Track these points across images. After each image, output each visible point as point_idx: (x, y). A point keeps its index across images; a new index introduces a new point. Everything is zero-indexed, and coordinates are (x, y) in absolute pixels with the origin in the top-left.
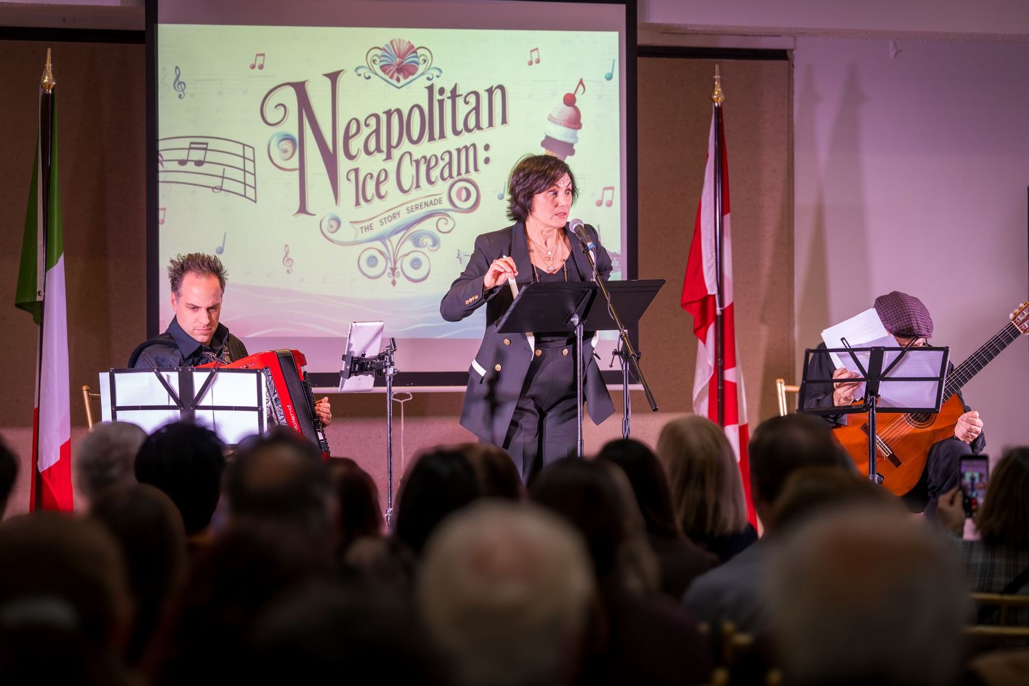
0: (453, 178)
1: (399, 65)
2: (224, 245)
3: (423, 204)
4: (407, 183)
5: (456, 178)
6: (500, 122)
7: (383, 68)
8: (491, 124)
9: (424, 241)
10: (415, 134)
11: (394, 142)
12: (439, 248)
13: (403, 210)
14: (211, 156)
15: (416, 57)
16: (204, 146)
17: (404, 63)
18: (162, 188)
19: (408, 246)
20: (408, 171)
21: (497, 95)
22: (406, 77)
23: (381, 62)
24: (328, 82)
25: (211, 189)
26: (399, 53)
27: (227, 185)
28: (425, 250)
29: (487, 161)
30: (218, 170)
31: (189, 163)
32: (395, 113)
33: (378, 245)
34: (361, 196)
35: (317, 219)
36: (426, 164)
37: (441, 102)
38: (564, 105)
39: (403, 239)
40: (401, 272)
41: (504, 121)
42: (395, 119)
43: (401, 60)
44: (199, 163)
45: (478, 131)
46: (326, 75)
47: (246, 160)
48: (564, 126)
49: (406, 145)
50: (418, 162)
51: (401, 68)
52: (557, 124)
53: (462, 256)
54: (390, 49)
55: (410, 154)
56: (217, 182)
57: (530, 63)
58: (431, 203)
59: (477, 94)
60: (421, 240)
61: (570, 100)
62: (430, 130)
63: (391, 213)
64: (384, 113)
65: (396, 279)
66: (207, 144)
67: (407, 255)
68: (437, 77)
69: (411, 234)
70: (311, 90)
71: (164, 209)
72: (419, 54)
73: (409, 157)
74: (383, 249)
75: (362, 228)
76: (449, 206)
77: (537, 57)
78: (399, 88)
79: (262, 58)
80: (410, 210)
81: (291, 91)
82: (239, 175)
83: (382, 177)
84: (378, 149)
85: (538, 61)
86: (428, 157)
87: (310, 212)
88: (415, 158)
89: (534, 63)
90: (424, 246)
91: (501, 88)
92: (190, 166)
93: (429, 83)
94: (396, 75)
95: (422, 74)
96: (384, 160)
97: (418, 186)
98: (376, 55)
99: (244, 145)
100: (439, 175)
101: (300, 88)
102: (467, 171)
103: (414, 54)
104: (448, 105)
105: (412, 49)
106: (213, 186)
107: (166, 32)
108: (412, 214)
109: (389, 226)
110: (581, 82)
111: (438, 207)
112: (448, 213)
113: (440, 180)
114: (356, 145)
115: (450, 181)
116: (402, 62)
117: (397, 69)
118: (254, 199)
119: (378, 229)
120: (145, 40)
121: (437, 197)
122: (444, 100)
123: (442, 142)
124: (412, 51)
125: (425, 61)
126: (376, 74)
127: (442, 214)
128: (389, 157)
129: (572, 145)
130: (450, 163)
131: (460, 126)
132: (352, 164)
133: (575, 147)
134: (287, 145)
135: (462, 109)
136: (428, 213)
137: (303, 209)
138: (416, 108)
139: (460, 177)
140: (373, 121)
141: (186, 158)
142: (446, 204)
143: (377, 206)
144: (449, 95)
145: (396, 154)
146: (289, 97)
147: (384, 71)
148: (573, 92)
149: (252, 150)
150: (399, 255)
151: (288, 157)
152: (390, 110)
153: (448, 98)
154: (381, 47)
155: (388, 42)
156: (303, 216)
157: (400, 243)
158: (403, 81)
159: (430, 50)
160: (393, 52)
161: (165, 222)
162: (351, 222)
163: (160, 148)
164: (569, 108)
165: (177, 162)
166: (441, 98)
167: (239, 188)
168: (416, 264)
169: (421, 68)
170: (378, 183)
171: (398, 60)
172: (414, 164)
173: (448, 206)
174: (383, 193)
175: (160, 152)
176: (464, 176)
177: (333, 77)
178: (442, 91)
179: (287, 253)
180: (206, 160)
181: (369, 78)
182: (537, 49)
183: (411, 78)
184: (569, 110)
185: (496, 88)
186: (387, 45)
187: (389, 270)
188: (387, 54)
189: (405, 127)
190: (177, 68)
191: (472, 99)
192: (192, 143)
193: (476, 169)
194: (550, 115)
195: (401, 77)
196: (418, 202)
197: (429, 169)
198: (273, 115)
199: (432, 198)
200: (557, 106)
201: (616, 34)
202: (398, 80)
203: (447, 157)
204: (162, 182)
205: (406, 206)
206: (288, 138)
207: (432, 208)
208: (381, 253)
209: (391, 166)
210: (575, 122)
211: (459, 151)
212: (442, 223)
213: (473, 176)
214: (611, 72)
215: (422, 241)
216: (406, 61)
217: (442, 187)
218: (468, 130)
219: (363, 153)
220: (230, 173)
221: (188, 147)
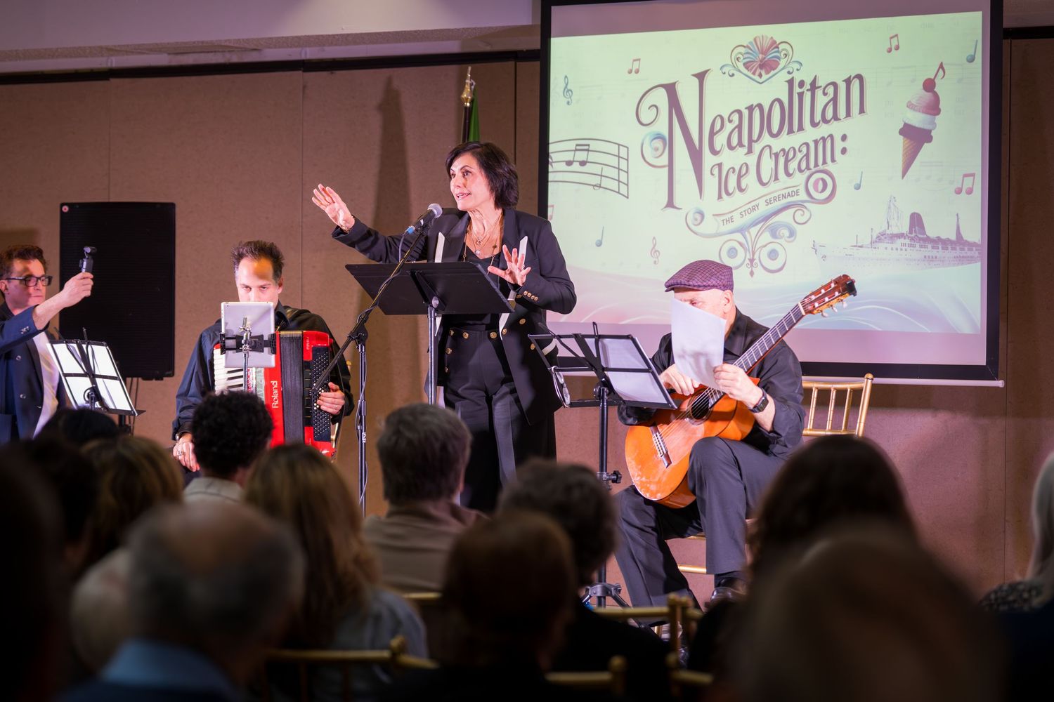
0: (811, 169)
1: (761, 61)
2: (602, 238)
3: (781, 196)
4: (766, 175)
5: (814, 170)
6: (858, 111)
7: (747, 65)
8: (848, 114)
9: (782, 232)
10: (775, 129)
11: (755, 136)
12: (795, 239)
13: (762, 202)
14: (593, 157)
15: (778, 52)
16: (587, 147)
18: (552, 187)
19: (766, 237)
20: (768, 164)
21: (855, 85)
22: (767, 73)
23: (744, 59)
24: (696, 81)
25: (592, 187)
26: (762, 49)
27: (606, 182)
28: (782, 241)
29: (844, 151)
30: (596, 169)
31: (574, 163)
32: (757, 108)
33: (739, 237)
34: (723, 190)
35: (683, 213)
36: (785, 157)
37: (801, 95)
38: (923, 91)
39: (760, 232)
40: (759, 264)
41: (862, 111)
42: (757, 113)
43: (764, 56)
44: (583, 163)
45: (835, 122)
46: (695, 75)
47: (620, 159)
48: (923, 112)
49: (766, 139)
50: (777, 155)
51: (763, 64)
52: (916, 111)
53: (817, 247)
54: (754, 47)
55: (770, 147)
56: (596, 180)
57: (890, 50)
58: (789, 195)
59: (835, 85)
60: (779, 230)
61: (929, 85)
62: (790, 123)
63: (750, 206)
64: (746, 108)
65: (755, 270)
66: (589, 145)
67: (765, 246)
68: (798, 70)
69: (769, 225)
70: (680, 90)
71: (553, 206)
72: (780, 49)
73: (768, 150)
74: (742, 240)
75: (723, 221)
77: (897, 43)
78: (761, 84)
79: (638, 62)
80: (768, 203)
81: (663, 92)
82: (614, 173)
83: (744, 171)
84: (740, 144)
85: (897, 48)
86: (787, 150)
87: (677, 206)
88: (775, 150)
89: (893, 50)
90: (781, 238)
91: (859, 77)
92: (576, 166)
93: (789, 77)
94: (758, 71)
95: (783, 69)
96: (746, 154)
97: (776, 179)
98: (740, 53)
99: (619, 145)
100: (796, 167)
101: (671, 89)
102: (824, 162)
103: (776, 50)
104: (807, 97)
105: (774, 45)
106: (594, 184)
107: (560, 47)
108: (770, 206)
109: (749, 218)
110: (941, 67)
111: (795, 198)
112: (805, 204)
113: (797, 171)
114: (720, 140)
115: (807, 173)
116: (765, 58)
117: (760, 65)
118: (627, 195)
119: (739, 221)
120: (542, 56)
121: (795, 189)
122: (803, 92)
123: (801, 134)
125: (786, 55)
126: (740, 71)
127: (800, 205)
128: (750, 151)
129: (930, 131)
130: (807, 155)
131: (818, 118)
132: (716, 160)
133: (933, 134)
134: (658, 144)
135: (821, 100)
136: (782, 206)
137: (670, 204)
138: (776, 102)
139: (817, 169)
140: (735, 117)
141: (572, 160)
142: (803, 196)
143: (739, 199)
144: (809, 87)
145: (757, 147)
146: (661, 98)
147: (747, 68)
148: (933, 78)
149: (626, 149)
150: (758, 246)
151: (658, 155)
152: (752, 105)
153: (808, 90)
154: (745, 45)
155: (752, 40)
156: (670, 210)
157: (759, 234)
158: (765, 77)
159: (792, 44)
160: (756, 49)
161: (554, 217)
162: (714, 215)
163: (550, 151)
165: (564, 163)
166: (801, 90)
167: (614, 185)
169: (783, 62)
170: (740, 177)
171: (761, 56)
172: (773, 157)
173: (805, 197)
174: (743, 186)
175: (551, 155)
176: (821, 167)
177: (701, 77)
178: (802, 84)
179: (655, 245)
180: (589, 160)
181: (733, 75)
182: (897, 35)
183: (772, 73)
184: (928, 95)
185: (854, 78)
186: (750, 43)
187: (747, 261)
188: (751, 52)
189: (766, 122)
190: (566, 77)
191: (831, 90)
192: (577, 145)
193: (833, 160)
194: (909, 102)
195: (763, 73)
196: (776, 194)
197: (787, 161)
198: (646, 116)
199: (790, 190)
200: (916, 92)
201: (979, 14)
202: (760, 76)
203: (804, 149)
204: (551, 181)
205: (765, 198)
206: (659, 137)
207: (789, 199)
208: (741, 244)
209: (752, 160)
210: (933, 108)
211: (816, 142)
212: (800, 212)
213: (830, 167)
214: (973, 54)
215: (779, 233)
216: (769, 57)
217: (799, 179)
218: (825, 121)
219: (726, 148)
220: (607, 172)
221: (574, 149)
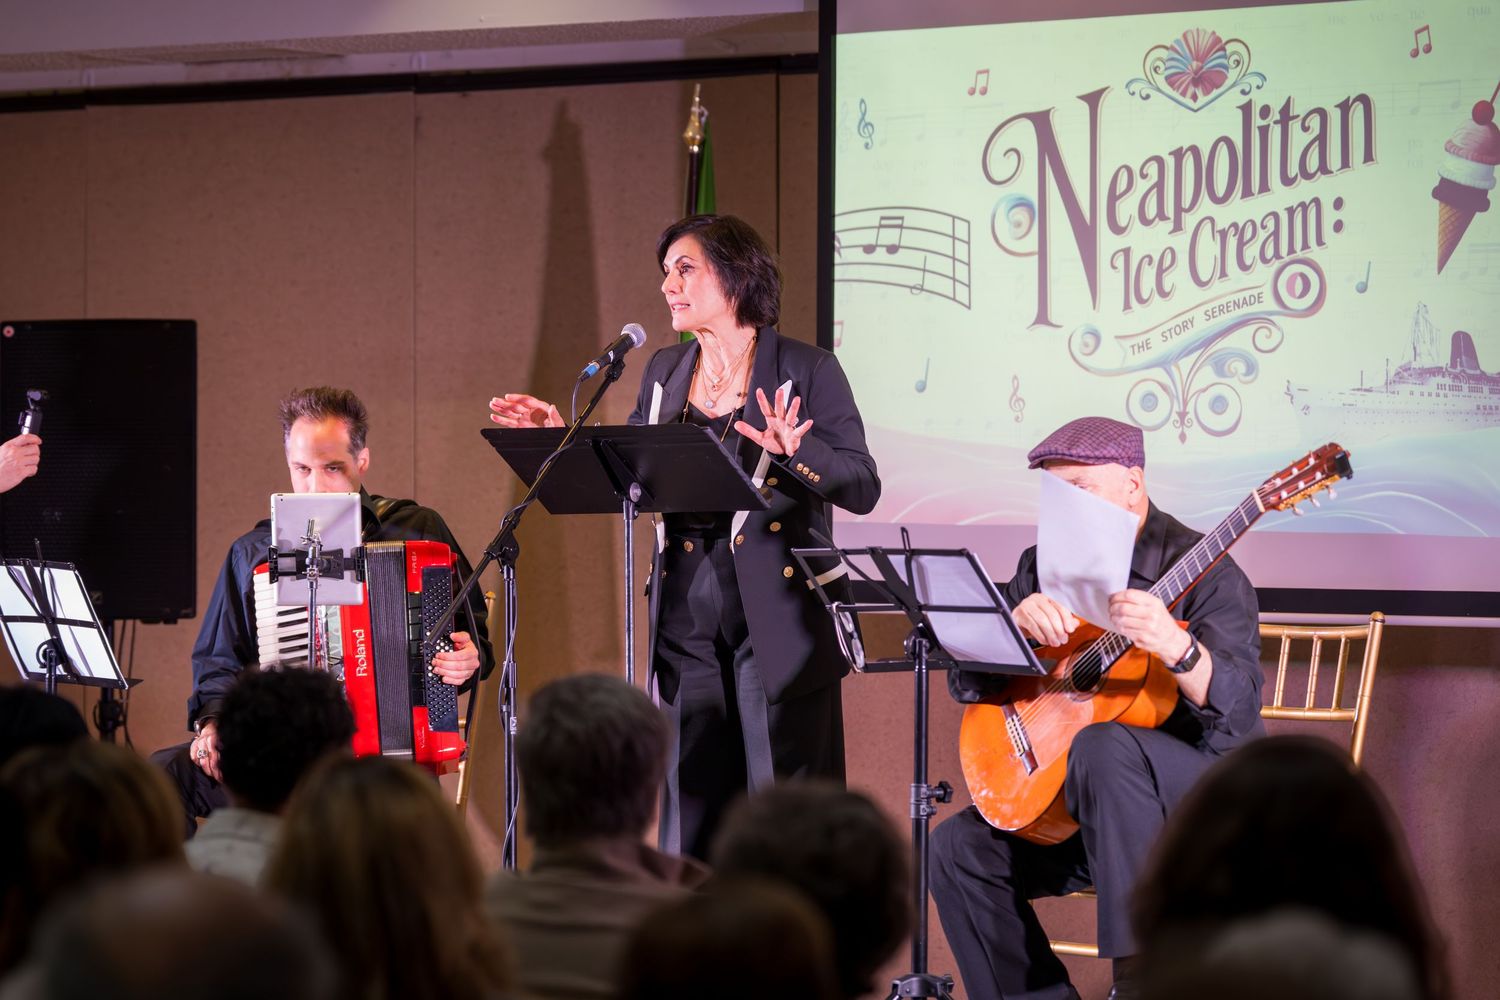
0: (1282, 258)
1: (1196, 73)
2: (926, 378)
3: (1232, 304)
4: (1205, 268)
5: (1287, 259)
6: (1362, 158)
7: (1171, 80)
8: (1345, 163)
9: (1233, 365)
10: (1221, 188)
11: (1186, 202)
12: (1256, 378)
13: (1199, 314)
14: (909, 238)
15: (1225, 57)
16: (899, 222)
17: (1204, 70)
18: (839, 289)
19: (1207, 375)
20: (1208, 248)
21: (1357, 114)
22: (1207, 92)
23: (1166, 69)
24: (1085, 107)
25: (908, 290)
26: (1197, 52)
27: (931, 282)
28: (1233, 382)
29: (1338, 226)
30: (916, 259)
31: (878, 249)
32: (1189, 153)
33: (1159, 374)
34: (1133, 295)
35: (1063, 333)
36: (1237, 237)
37: (1264, 131)
38: (1473, 123)
40: (1195, 421)
41: (1369, 157)
42: (1189, 163)
43: (1200, 64)
44: (892, 249)
45: (1323, 177)
46: (1082, 98)
47: (956, 241)
48: (1473, 159)
49: (1206, 206)
50: (1224, 234)
51: (1200, 77)
52: (1461, 156)
53: (1293, 390)
54: (1185, 51)
55: (1212, 220)
56: (914, 278)
57: (1415, 54)
58: (1245, 302)
59: (1322, 113)
60: (1229, 362)
61: (1483, 113)
62: (1245, 179)
63: (1179, 321)
64: (1170, 154)
65: (1186, 430)
66: (902, 218)
67: (1204, 390)
68: (1258, 87)
69: (1211, 355)
70: (1058, 124)
71: (841, 323)
72: (1228, 52)
73: (1209, 225)
74: (1166, 380)
75: (1133, 347)
76: (1275, 307)
77: (1427, 42)
78: (1196, 111)
79: (985, 76)
80: (1210, 315)
81: (1028, 127)
82: (945, 266)
83: (1167, 261)
84: (1161, 215)
85: (1428, 49)
86: (1241, 225)
87: (1054, 322)
88: (1219, 226)
89: (1421, 52)
90: (1233, 375)
91: (1364, 99)
92: (880, 255)
93: (1244, 100)
94: (1191, 90)
95: (1233, 85)
96: (1170, 233)
97: (1223, 274)
98: (1160, 59)
99: (954, 217)
100: (1257, 254)
101: (1041, 121)
102: (1305, 246)
103: (1221, 53)
104: (1275, 133)
105: (1218, 45)
106: (912, 284)
107: (853, 50)
108: (1212, 321)
109: (1178, 342)
111: (1256, 308)
112: (1272, 318)
113: (1259, 261)
114: (1127, 209)
115: (1277, 264)
116: (1202, 68)
117: (1193, 78)
118: (967, 304)
119: (1159, 348)
120: (820, 65)
121: (1255, 292)
122: (1269, 125)
123: (1266, 196)
124: (1217, 47)
125: (1238, 63)
126: (1159, 90)
127: (1264, 319)
128: (1178, 227)
129: (1485, 192)
130: (1276, 234)
131: (1294, 169)
132: (1120, 242)
133: (1490, 195)
134: (1021, 215)
135: (1299, 139)
136: (1236, 321)
137: (1042, 318)
138: (1222, 143)
139: (1292, 256)
140: (1153, 170)
141: (874, 243)
142: (1269, 303)
143: (1159, 310)
144: (1277, 117)
145: (1190, 221)
146: (1025, 136)
147: (1171, 84)
148: (1489, 100)
149: (966, 224)
150: (1192, 390)
151: (1021, 235)
152: (1182, 148)
153: (1276, 122)
154: (1168, 45)
155: (1179, 36)
156: (1043, 329)
157: (1194, 369)
158: (1202, 99)
159: (1248, 44)
160: (1187, 51)
161: (843, 341)
162: (1117, 337)
163: (837, 228)
164: (1482, 128)
165: (861, 249)
166: (1264, 123)
167: (946, 286)
168: (1219, 405)
169: (1232, 75)
170: (1161, 272)
171: (1195, 64)
172: (1218, 237)
173: (1273, 306)
174: (1167, 288)
175: (837, 234)
176: (1299, 254)
177: (1093, 99)
178: (1265, 112)
179: (1016, 390)
180: (902, 244)
181: (1148, 97)
182: (1427, 28)
183: (1215, 92)
184: (1482, 130)
185: (1355, 101)
186: (1177, 41)
187: (1175, 417)
188: (1176, 56)
189: (1205, 176)
190: (862, 101)
191: (1315, 122)
192: (883, 218)
193: (1320, 242)
194: (1450, 142)
195: (1199, 92)
196: (1223, 301)
197: (1241, 245)
198: (1001, 167)
199: (1246, 294)
200: (1461, 124)
202: (1195, 98)
203: (1271, 224)
204: (840, 281)
205: (1204, 308)
206: (1022, 203)
207: (1246, 310)
208: (1164, 388)
209: (1182, 242)
210: (1490, 152)
211: (1291, 211)
212: (1263, 333)
213: (1315, 253)
215: (1229, 366)
216: (1208, 66)
217: (1263, 274)
218: (1307, 176)
219: (1137, 221)
220: (935, 263)
221: (877, 224)
